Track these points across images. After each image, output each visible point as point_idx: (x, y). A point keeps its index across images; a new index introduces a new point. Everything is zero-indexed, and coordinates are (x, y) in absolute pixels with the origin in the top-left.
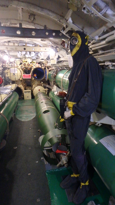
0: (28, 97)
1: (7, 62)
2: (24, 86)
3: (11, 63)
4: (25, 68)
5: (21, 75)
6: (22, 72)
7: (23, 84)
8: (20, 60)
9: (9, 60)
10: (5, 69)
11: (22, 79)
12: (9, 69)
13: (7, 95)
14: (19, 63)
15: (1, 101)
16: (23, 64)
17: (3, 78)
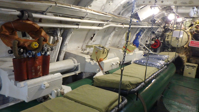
0: (190, 73)
1: (171, 23)
2: (188, 55)
3: (177, 23)
4: (197, 32)
5: (188, 41)
6: (190, 37)
7: (187, 53)
8: (192, 20)
9: (175, 20)
10: (166, 30)
11: (187, 47)
12: (172, 30)
13: (157, 70)
14: (189, 24)
15: (144, 80)
16: (194, 26)
17: (162, 41)
